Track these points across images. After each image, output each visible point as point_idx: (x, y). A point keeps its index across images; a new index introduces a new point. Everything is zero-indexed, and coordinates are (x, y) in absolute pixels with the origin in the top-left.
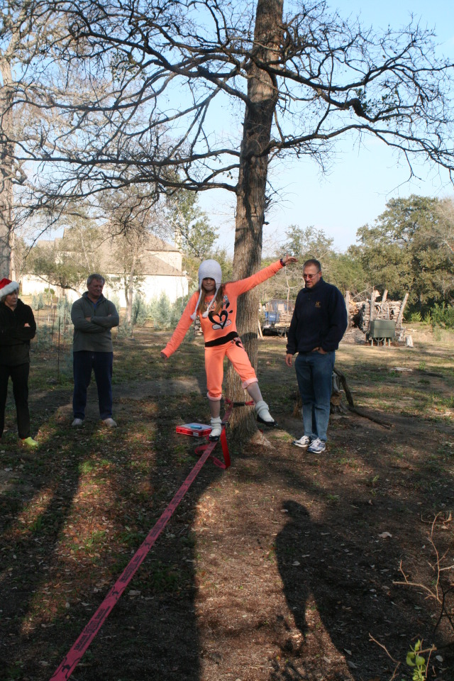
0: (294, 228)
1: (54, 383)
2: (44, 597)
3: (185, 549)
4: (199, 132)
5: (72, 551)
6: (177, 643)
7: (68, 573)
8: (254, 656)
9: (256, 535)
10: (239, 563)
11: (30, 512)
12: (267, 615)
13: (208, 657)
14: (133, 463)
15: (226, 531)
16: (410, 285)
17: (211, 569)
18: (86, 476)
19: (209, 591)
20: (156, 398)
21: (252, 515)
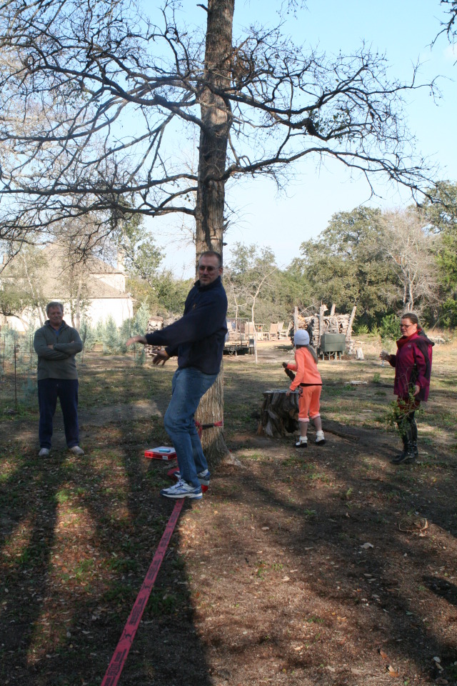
0: (238, 244)
1: (12, 414)
2: (44, 629)
3: (174, 571)
4: (155, 158)
5: (63, 581)
6: (185, 663)
7: (64, 603)
8: (261, 670)
9: (242, 553)
10: (230, 582)
11: (13, 545)
12: (266, 631)
13: (216, 674)
14: (108, 490)
15: (212, 552)
16: (355, 297)
17: (204, 590)
18: (63, 505)
19: (206, 611)
20: (118, 423)
21: (235, 535)
